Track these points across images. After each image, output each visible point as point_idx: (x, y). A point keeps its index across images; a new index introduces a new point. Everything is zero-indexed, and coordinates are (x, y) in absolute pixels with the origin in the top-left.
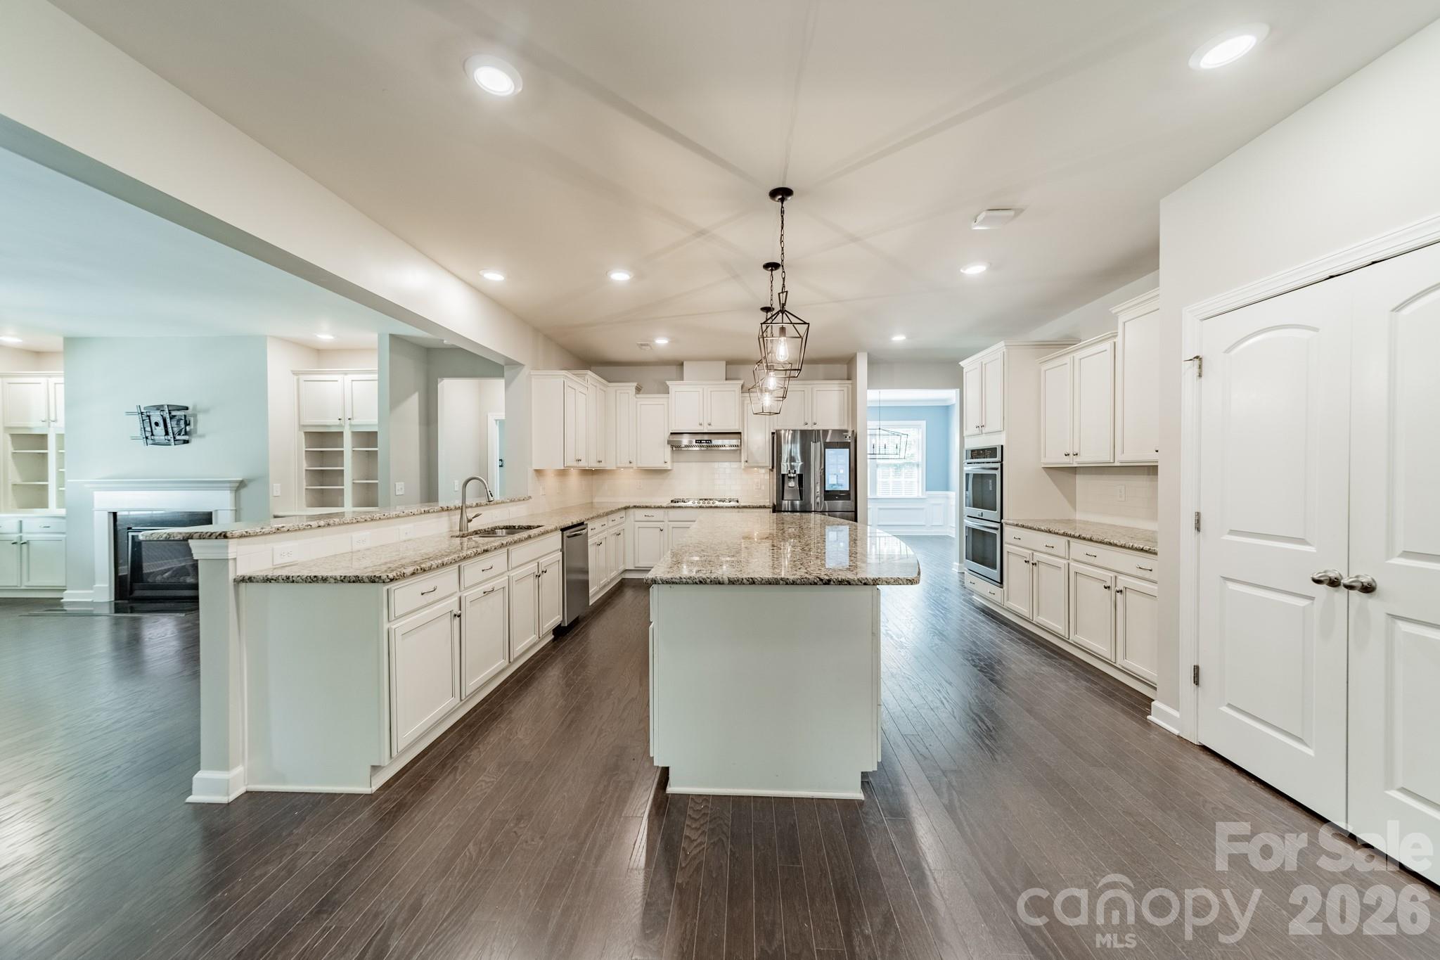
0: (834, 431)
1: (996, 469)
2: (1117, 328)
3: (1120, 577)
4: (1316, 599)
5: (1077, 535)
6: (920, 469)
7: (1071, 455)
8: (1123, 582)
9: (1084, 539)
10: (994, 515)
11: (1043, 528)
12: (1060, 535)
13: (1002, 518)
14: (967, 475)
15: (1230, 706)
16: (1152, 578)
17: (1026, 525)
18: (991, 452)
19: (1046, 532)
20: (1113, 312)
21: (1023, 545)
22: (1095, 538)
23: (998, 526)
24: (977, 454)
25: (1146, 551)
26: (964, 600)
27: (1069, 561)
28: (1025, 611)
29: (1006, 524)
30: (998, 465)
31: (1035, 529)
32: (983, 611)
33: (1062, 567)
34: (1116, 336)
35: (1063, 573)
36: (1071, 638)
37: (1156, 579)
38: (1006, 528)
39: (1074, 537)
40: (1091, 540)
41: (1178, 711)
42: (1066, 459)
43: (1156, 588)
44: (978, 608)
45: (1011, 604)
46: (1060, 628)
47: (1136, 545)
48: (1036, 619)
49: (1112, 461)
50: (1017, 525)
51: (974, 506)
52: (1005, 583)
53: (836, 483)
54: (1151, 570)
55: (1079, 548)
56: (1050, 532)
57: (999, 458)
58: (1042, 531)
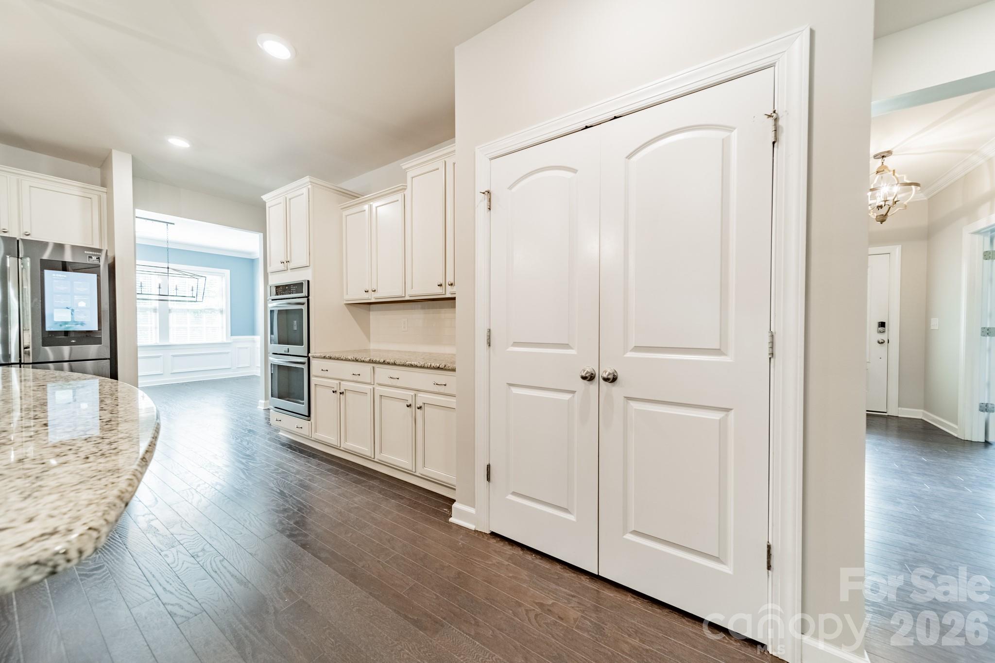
0: (73, 247)
1: (303, 304)
2: (406, 182)
3: (420, 395)
4: (576, 393)
5: (382, 360)
6: (224, 315)
7: (370, 291)
8: (422, 398)
9: (388, 364)
10: (301, 350)
11: (350, 358)
12: (366, 362)
13: (309, 352)
14: (272, 312)
15: (514, 493)
16: (446, 392)
17: (333, 356)
18: (298, 286)
19: (353, 361)
20: (404, 167)
21: (329, 376)
22: (398, 362)
23: (305, 360)
24: (282, 290)
25: (442, 369)
26: (269, 439)
27: (374, 386)
28: (333, 440)
29: (314, 357)
30: (305, 300)
31: (342, 360)
32: (290, 447)
33: (369, 392)
34: (405, 189)
35: (369, 398)
36: (376, 457)
37: (454, 393)
38: (313, 362)
39: (379, 363)
40: (394, 364)
41: (474, 507)
42: (366, 296)
43: (455, 401)
44: (283, 445)
45: (320, 435)
46: (366, 450)
47: (433, 365)
48: (343, 446)
49: (403, 295)
50: (324, 357)
51: (280, 342)
52: (312, 415)
53: (69, 320)
54: (445, 385)
55: (383, 372)
56: (357, 361)
57: (305, 293)
58: (349, 360)
